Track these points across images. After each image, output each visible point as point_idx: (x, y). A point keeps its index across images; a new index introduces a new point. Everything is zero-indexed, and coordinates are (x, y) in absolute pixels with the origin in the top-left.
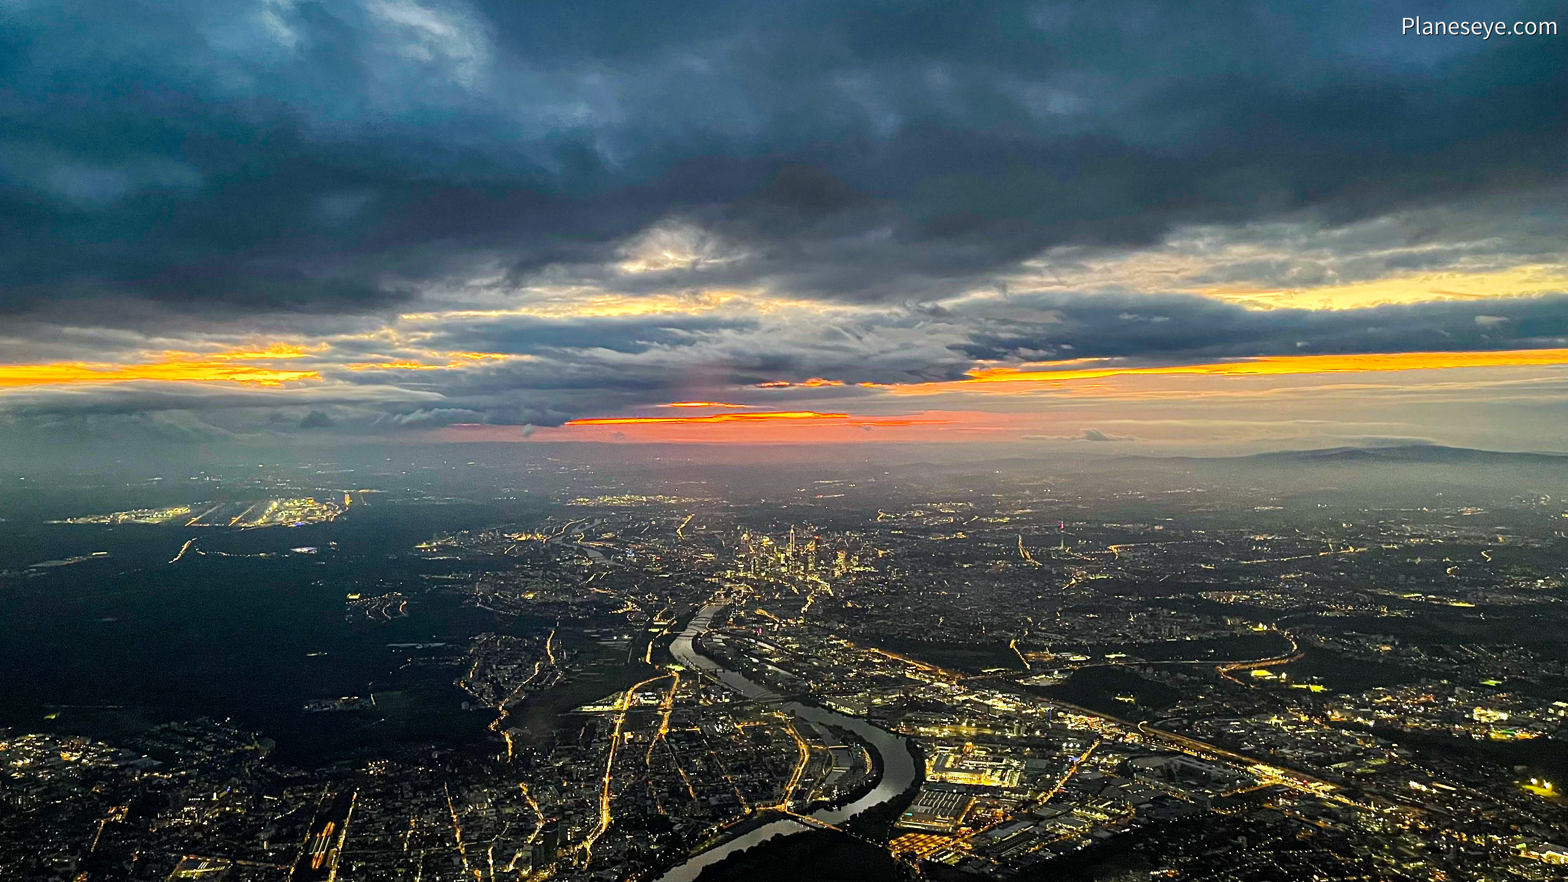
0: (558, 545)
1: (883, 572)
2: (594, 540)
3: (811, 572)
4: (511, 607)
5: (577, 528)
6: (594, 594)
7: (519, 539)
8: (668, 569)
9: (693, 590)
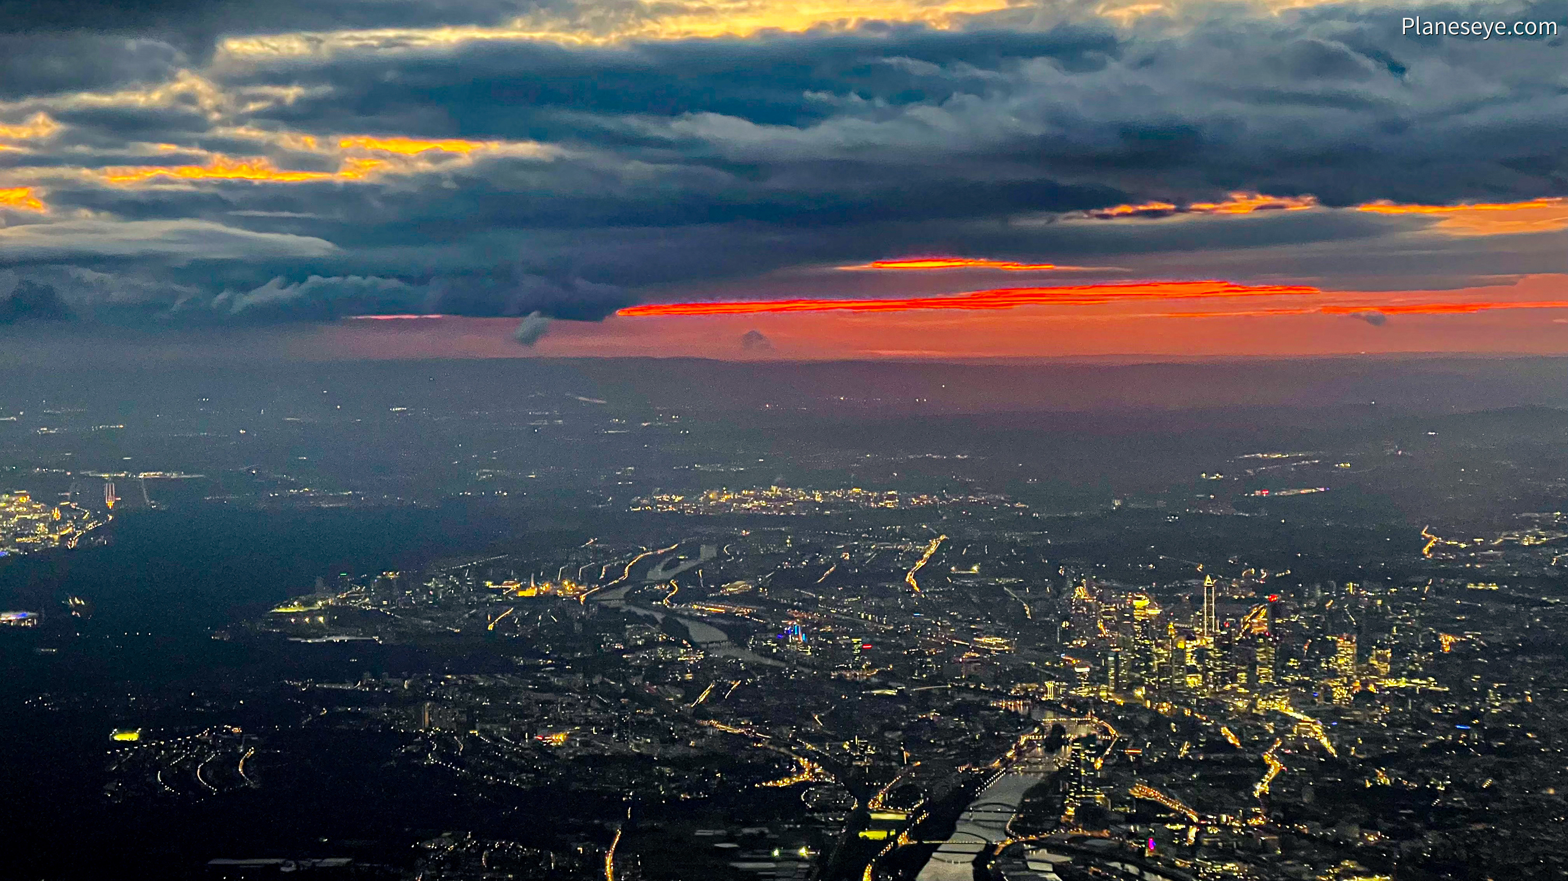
0: (618, 609)
1: (1462, 692)
2: (702, 597)
3: (1266, 690)
4: (511, 766)
5: (659, 569)
6: (714, 736)
7: (521, 594)
8: (892, 675)
9: (963, 731)
